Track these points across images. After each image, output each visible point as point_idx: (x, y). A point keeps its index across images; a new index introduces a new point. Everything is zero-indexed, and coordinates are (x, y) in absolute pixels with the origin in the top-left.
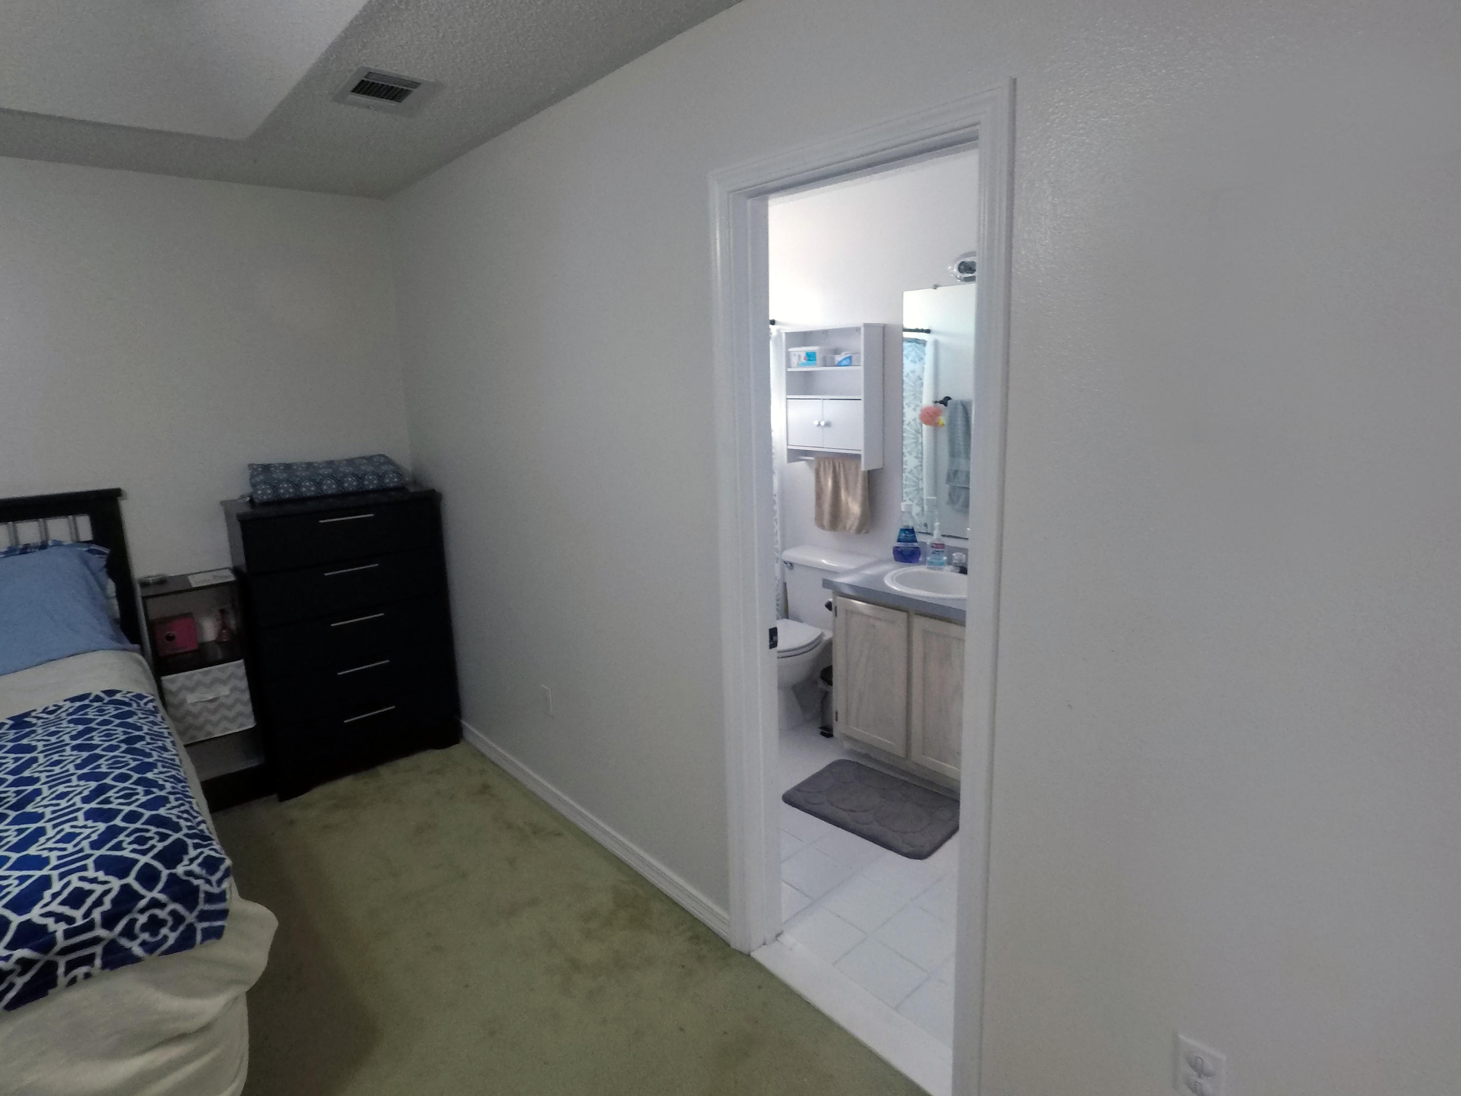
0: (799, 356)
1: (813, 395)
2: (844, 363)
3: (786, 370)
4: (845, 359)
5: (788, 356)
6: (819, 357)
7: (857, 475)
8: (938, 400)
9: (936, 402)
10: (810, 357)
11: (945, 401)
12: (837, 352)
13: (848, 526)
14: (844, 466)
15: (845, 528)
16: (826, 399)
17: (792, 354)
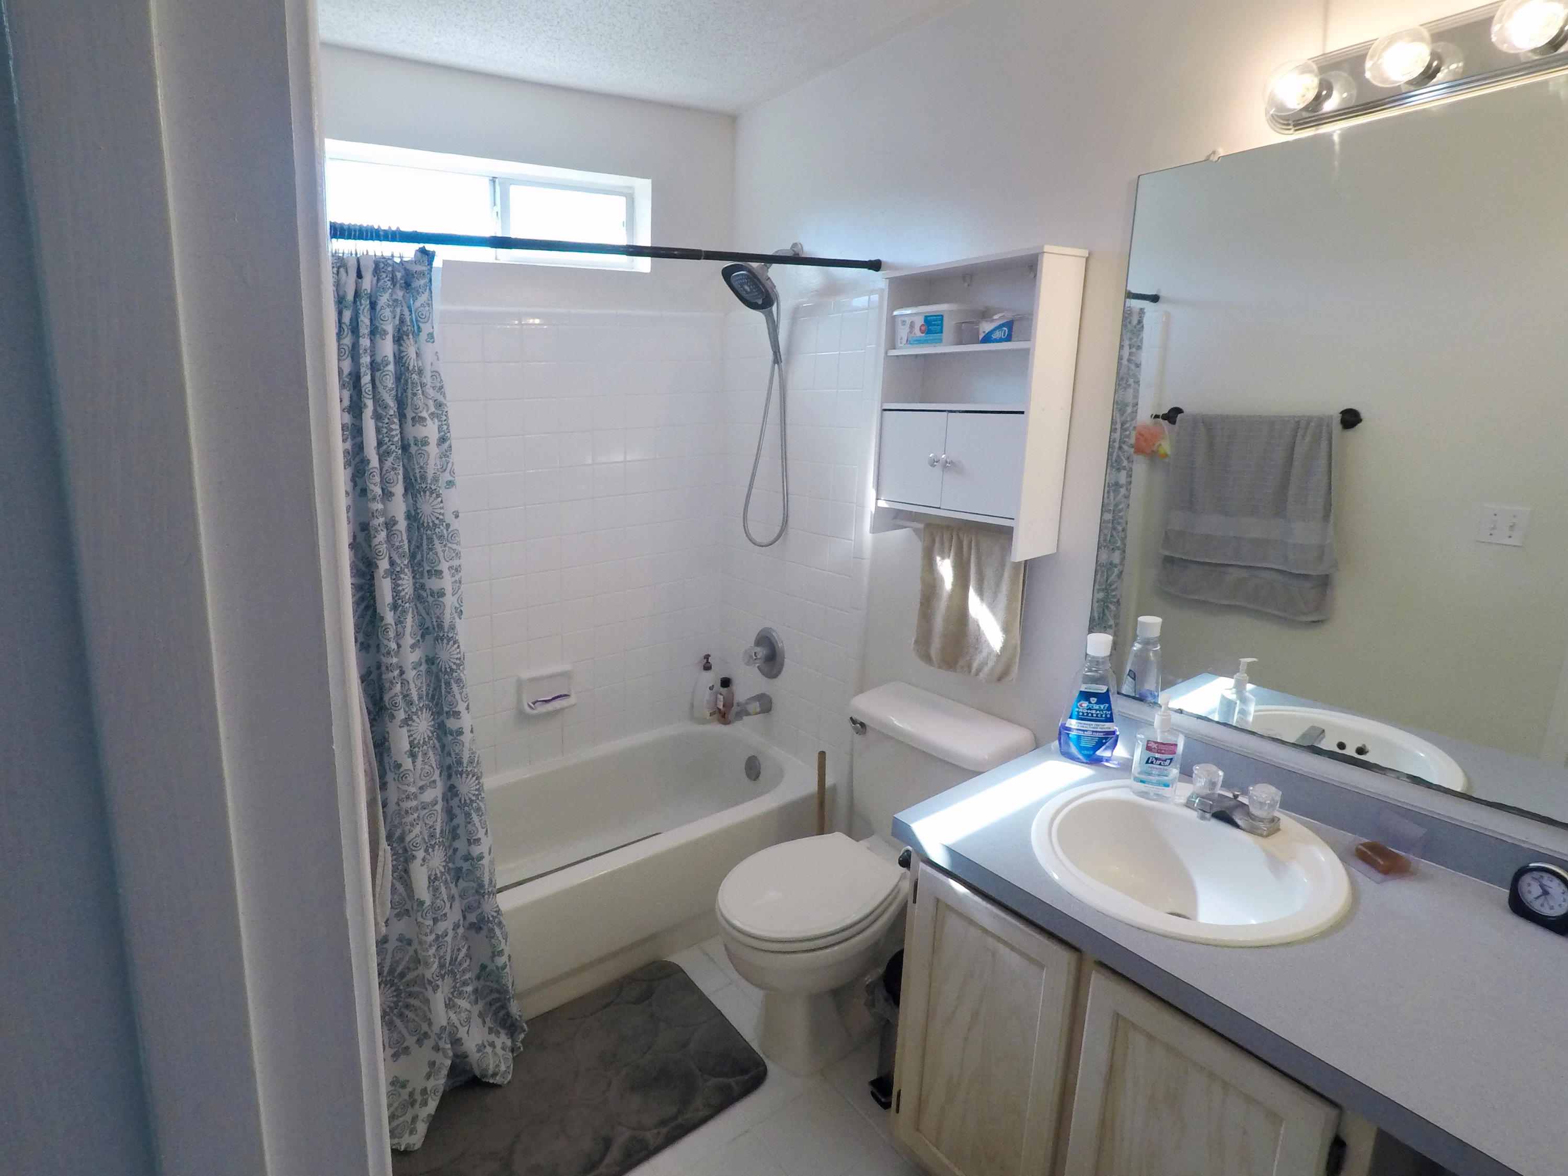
0: (912, 325)
1: (933, 402)
2: (997, 335)
3: (886, 353)
4: (999, 327)
5: (892, 320)
6: (949, 325)
7: (1002, 566)
8: (1161, 414)
9: (1157, 417)
10: (932, 326)
11: (1172, 415)
12: (985, 314)
13: (975, 665)
14: (978, 549)
15: (970, 667)
16: (955, 412)
17: (899, 320)
